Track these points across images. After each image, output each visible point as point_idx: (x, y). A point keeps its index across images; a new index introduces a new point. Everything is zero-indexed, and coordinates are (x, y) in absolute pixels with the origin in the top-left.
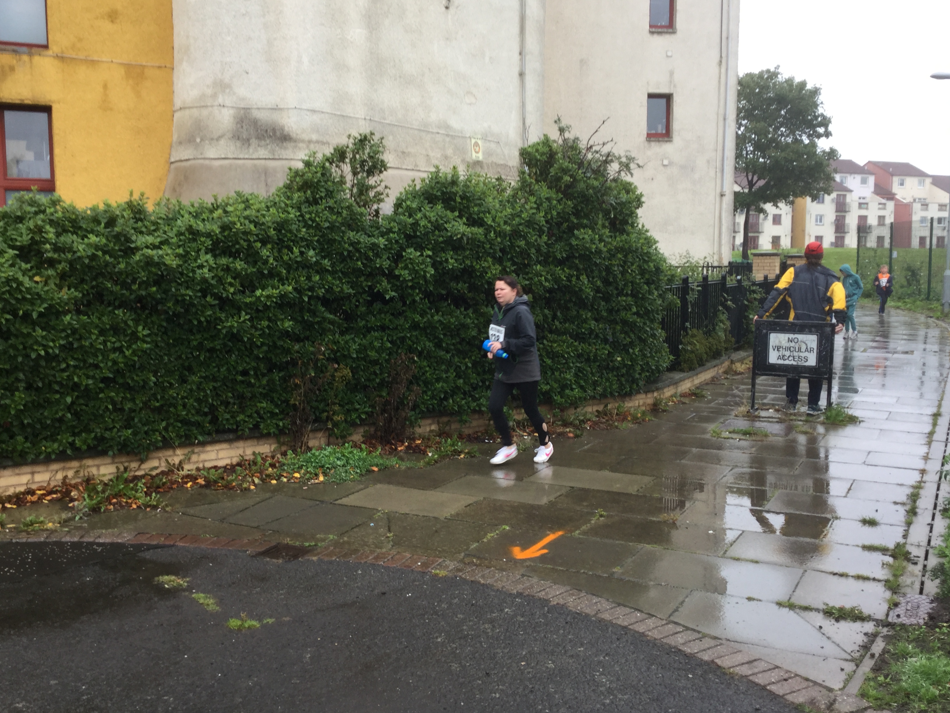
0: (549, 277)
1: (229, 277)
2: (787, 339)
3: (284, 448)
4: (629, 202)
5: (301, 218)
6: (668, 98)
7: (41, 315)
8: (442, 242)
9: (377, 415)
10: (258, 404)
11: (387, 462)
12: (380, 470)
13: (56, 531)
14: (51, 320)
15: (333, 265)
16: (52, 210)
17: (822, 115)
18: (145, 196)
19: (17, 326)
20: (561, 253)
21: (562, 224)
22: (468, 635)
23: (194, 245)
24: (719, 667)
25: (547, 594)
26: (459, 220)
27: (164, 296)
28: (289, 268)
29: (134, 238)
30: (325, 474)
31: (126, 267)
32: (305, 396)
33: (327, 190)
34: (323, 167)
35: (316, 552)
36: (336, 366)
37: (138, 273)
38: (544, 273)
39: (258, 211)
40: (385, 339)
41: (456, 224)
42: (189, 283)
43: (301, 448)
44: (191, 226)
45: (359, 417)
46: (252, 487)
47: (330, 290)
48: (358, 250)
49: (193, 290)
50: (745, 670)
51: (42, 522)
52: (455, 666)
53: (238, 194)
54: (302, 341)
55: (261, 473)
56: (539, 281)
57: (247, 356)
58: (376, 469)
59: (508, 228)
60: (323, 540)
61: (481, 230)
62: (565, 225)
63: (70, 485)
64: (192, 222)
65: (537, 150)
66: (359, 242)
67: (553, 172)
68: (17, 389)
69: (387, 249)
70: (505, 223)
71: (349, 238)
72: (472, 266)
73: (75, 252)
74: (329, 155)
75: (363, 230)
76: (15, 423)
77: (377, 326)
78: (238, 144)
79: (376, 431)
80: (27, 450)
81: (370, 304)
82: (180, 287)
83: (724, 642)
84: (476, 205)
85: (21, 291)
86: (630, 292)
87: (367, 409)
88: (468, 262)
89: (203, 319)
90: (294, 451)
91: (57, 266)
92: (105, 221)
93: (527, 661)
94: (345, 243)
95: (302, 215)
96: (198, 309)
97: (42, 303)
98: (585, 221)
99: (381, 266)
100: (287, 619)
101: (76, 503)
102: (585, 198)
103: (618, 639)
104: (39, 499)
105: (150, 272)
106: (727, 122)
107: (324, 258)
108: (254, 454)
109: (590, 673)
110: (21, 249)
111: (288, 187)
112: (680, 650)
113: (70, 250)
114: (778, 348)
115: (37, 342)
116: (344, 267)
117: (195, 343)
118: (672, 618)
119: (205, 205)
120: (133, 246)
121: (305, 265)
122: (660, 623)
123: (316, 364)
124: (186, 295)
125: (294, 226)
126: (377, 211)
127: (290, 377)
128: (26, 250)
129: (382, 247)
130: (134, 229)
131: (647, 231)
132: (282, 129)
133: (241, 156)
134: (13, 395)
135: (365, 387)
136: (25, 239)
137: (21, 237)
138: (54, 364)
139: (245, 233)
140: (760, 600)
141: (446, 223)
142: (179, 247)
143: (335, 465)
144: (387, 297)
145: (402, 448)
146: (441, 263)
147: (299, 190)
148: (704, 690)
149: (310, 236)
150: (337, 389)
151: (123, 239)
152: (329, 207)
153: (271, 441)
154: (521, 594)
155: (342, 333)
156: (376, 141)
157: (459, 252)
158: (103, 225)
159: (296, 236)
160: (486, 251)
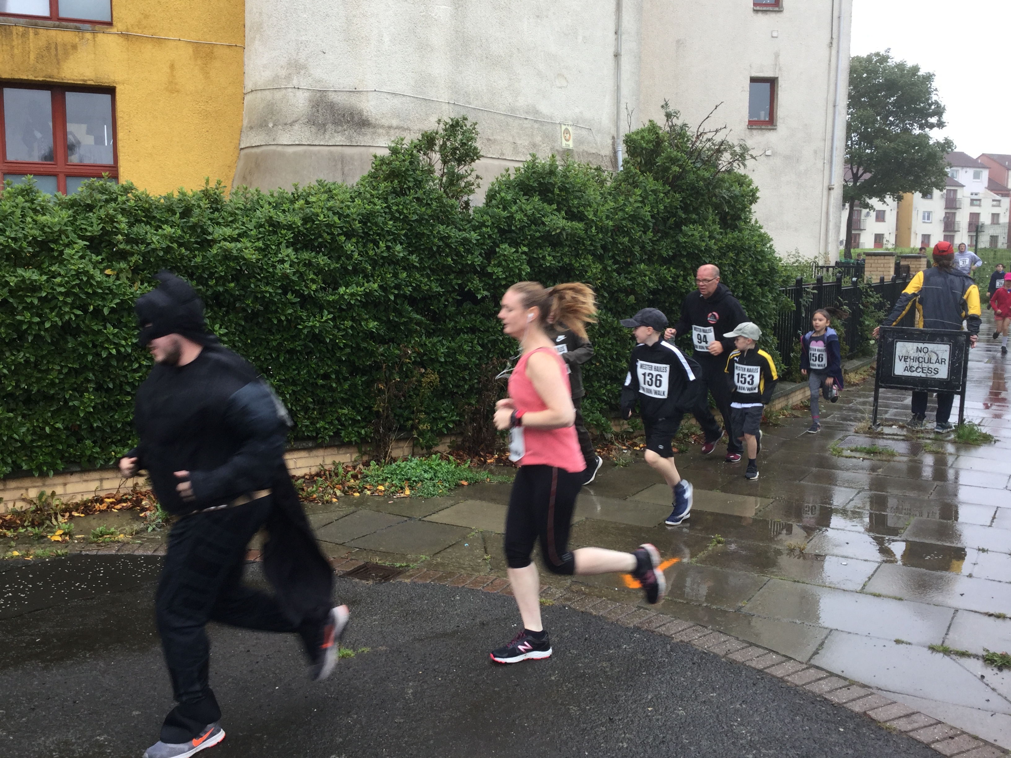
0: (653, 277)
1: (311, 272)
2: (915, 348)
3: (365, 458)
4: (742, 196)
5: (387, 210)
6: (772, 82)
7: (112, 310)
8: (539, 238)
9: (465, 424)
10: (339, 411)
11: (478, 476)
12: (469, 484)
13: (128, 543)
14: (123, 317)
15: (421, 261)
16: (124, 198)
17: (936, 103)
18: (223, 185)
19: (87, 322)
20: (667, 250)
21: (668, 219)
22: (584, 674)
23: (274, 238)
24: (873, 720)
25: (668, 629)
26: (557, 213)
27: (243, 293)
28: (374, 263)
29: (210, 230)
30: (412, 488)
31: (202, 262)
32: (389, 402)
33: (415, 180)
34: (412, 155)
35: (408, 574)
36: (423, 370)
37: (216, 267)
38: (648, 273)
39: (342, 202)
40: (476, 342)
41: (555, 217)
42: (269, 279)
43: (385, 458)
44: (271, 218)
45: (446, 426)
46: (334, 500)
47: (417, 289)
48: (448, 245)
49: (273, 287)
50: (903, 725)
51: (112, 534)
52: (573, 709)
53: (320, 182)
54: (387, 343)
55: (343, 484)
56: (643, 281)
57: (328, 358)
58: (465, 483)
59: (611, 223)
60: (416, 561)
61: (581, 225)
62: (672, 220)
63: (141, 493)
64: (273, 213)
65: (643, 138)
66: (449, 237)
67: (659, 161)
68: (87, 391)
69: (479, 244)
70: (608, 217)
71: (439, 232)
72: (570, 264)
73: (149, 244)
74: (416, 141)
75: (453, 223)
76: (84, 427)
77: (467, 328)
78: (314, 129)
79: (463, 441)
80: (97, 455)
81: (459, 303)
82: (259, 283)
83: (874, 691)
84: (576, 198)
85: (91, 285)
86: (741, 294)
87: (454, 418)
88: (566, 260)
89: (283, 318)
90: (378, 462)
91: (129, 259)
92: (181, 210)
93: (653, 706)
94: (434, 237)
95: (388, 207)
96: (278, 307)
97: (114, 298)
98: (694, 216)
99: (473, 262)
100: (384, 648)
101: (148, 513)
102: (695, 191)
103: (754, 685)
104: (108, 507)
105: (228, 266)
106: (837, 108)
107: (411, 253)
108: (334, 463)
109: (726, 723)
110: (91, 239)
111: (373, 176)
112: (826, 699)
113: (143, 241)
114: (906, 359)
115: (108, 340)
116: (432, 264)
117: (275, 344)
118: (813, 662)
119: (285, 195)
120: (210, 238)
121: (392, 261)
122: (800, 667)
123: (401, 368)
124: (266, 292)
125: (380, 218)
126: (467, 203)
127: (373, 381)
128: (96, 241)
129: (475, 242)
130: (210, 219)
131: (761, 227)
132: (360, 113)
133: (316, 143)
134: (82, 396)
135: (452, 394)
136: (96, 229)
137: (92, 226)
138: (126, 364)
139: (328, 226)
140: (910, 644)
141: (543, 216)
142: (259, 239)
143: (422, 478)
144: (479, 297)
145: (492, 460)
146: (537, 259)
147: (385, 180)
148: (859, 747)
149: (396, 230)
150: (423, 396)
151: (199, 230)
152: (418, 199)
153: (352, 450)
154: (639, 628)
155: (429, 335)
156: (468, 127)
157: (558, 250)
158: (178, 214)
159: (383, 229)
160: (586, 249)
